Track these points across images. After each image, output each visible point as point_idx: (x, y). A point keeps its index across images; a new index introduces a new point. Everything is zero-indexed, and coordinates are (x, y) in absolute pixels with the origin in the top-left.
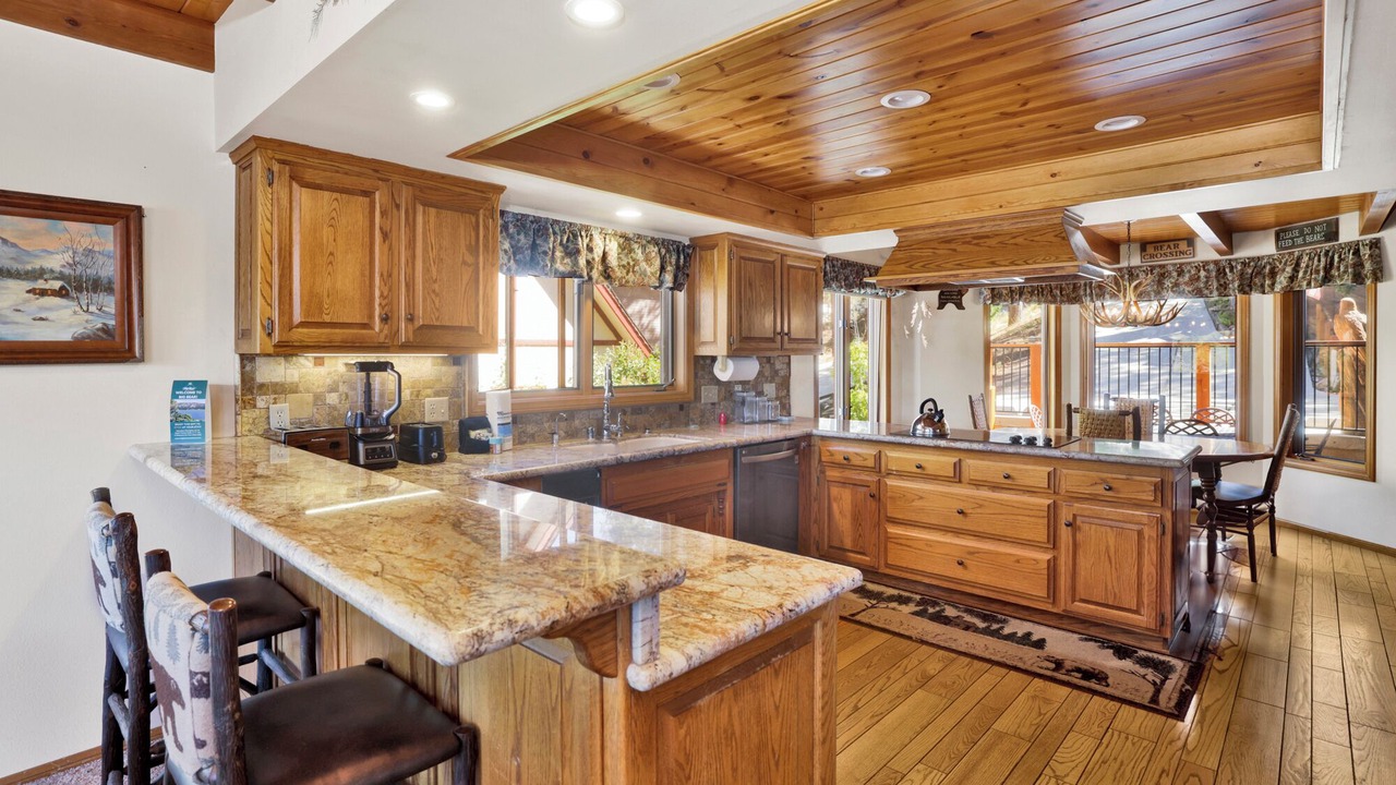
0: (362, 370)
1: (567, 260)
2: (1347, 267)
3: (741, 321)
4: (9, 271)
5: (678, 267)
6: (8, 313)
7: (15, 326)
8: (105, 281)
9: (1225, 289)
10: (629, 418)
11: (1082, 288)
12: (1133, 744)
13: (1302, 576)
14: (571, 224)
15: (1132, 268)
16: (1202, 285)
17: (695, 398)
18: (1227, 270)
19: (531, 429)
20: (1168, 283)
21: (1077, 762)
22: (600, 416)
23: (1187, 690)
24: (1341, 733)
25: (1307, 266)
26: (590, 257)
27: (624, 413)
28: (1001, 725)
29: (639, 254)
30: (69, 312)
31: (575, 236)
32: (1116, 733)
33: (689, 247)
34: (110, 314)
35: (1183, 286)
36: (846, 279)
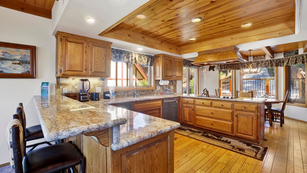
0: (82, 81)
1: (127, 59)
2: (300, 60)
3: (165, 72)
4: (8, 59)
5: (151, 61)
6: (8, 68)
7: (9, 70)
8: (28, 61)
9: (272, 66)
10: (141, 93)
11: (240, 66)
12: (250, 166)
13: (291, 129)
14: (128, 51)
15: (251, 62)
16: (267, 65)
17: (155, 89)
18: (273, 62)
19: (119, 94)
20: (259, 65)
21: (236, 170)
22: (134, 92)
23: (263, 154)
24: (301, 165)
25: (291, 60)
26: (132, 59)
27: (140, 91)
28: (219, 161)
29: (143, 58)
30: (21, 68)
31: (129, 54)
32: (246, 163)
33: (154, 57)
34: (29, 68)
35: (262, 66)
36: (189, 64)
